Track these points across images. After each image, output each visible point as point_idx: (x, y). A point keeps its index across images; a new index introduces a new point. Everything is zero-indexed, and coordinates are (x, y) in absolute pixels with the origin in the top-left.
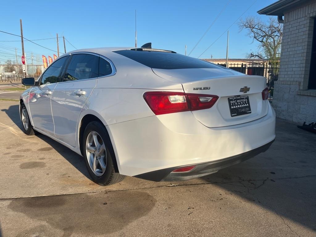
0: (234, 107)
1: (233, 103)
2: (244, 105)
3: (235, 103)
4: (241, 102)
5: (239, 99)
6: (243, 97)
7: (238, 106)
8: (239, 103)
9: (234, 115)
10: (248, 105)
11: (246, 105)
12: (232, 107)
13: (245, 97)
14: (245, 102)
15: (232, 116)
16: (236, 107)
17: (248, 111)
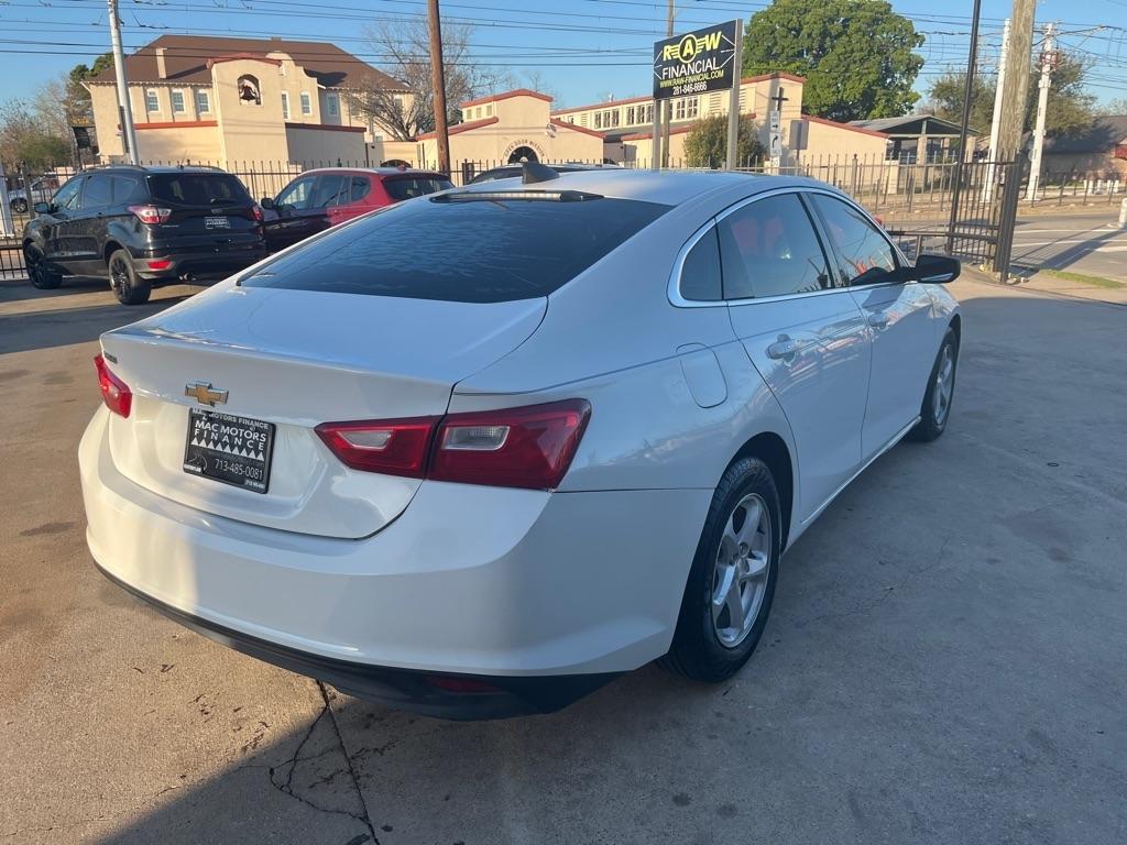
0: (203, 444)
1: (202, 431)
2: (244, 453)
3: (209, 432)
4: (238, 436)
5: (228, 424)
6: (247, 422)
7: (219, 448)
8: (226, 439)
9: (192, 468)
10: (261, 457)
11: (252, 455)
12: (195, 442)
13: (257, 424)
14: (256, 444)
15: (186, 471)
16: (211, 446)
17: (253, 479)
